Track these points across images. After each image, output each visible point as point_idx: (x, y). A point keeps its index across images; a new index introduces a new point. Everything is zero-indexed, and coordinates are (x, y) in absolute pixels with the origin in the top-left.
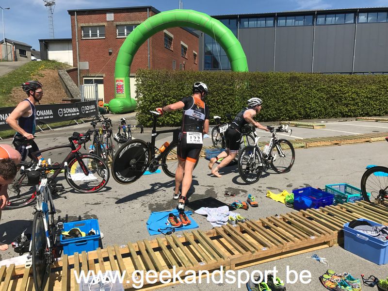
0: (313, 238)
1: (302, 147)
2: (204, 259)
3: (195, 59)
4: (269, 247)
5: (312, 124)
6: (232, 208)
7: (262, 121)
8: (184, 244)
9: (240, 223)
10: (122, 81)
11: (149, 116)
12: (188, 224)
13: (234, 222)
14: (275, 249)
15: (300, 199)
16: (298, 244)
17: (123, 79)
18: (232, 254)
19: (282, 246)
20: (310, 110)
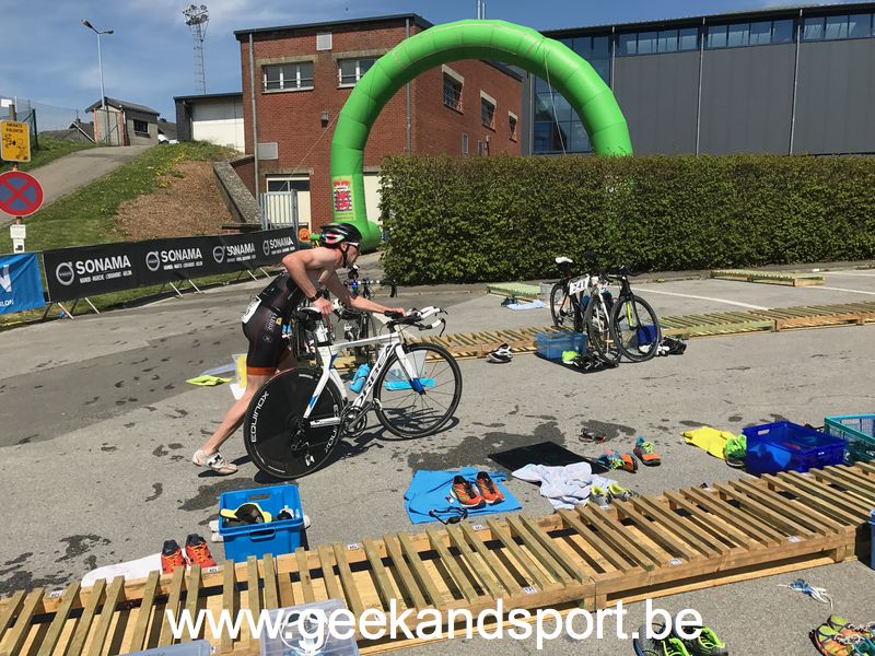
0: (794, 539)
1: (766, 329)
2: (536, 581)
3: (513, 129)
4: (687, 558)
5: (789, 276)
6: (600, 467)
7: (669, 270)
8: (488, 544)
9: (618, 501)
10: (347, 183)
11: (410, 260)
12: (498, 502)
13: (604, 499)
14: (701, 564)
15: (763, 449)
16: (756, 553)
17: (348, 178)
18: (600, 570)
19: (718, 555)
20: (785, 242)
